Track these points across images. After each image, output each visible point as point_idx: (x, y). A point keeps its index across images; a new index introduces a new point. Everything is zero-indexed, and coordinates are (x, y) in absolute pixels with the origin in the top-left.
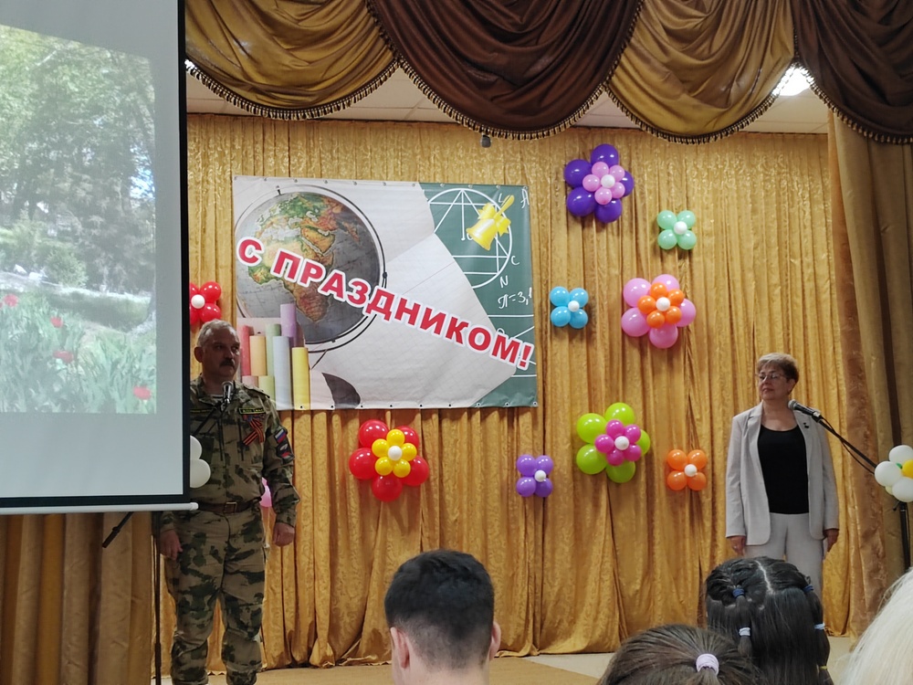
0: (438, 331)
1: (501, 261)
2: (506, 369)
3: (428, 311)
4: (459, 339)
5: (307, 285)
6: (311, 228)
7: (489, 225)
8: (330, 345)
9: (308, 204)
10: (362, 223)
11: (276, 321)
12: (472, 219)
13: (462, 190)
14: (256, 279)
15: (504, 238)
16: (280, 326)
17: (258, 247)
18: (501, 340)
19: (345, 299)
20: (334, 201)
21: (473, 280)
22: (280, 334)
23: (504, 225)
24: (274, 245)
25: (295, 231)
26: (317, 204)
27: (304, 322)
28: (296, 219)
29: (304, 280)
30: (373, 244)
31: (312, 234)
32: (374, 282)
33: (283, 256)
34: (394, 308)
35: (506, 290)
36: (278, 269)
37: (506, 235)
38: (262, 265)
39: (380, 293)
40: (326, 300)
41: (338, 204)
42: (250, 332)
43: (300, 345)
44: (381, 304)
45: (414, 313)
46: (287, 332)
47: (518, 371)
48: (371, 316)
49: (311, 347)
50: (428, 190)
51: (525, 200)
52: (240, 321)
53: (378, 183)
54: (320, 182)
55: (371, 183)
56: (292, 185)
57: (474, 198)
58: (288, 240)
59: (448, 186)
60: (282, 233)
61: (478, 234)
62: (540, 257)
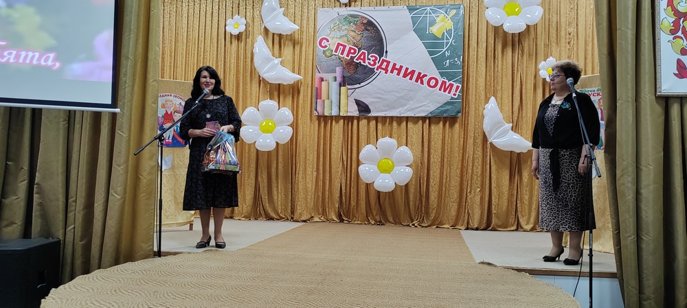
0: (411, 79)
1: (447, 43)
2: (446, 96)
3: (407, 69)
4: (422, 83)
5: (349, 58)
6: (353, 31)
7: (442, 25)
8: (358, 86)
9: (352, 19)
10: (377, 27)
11: (334, 75)
12: (433, 23)
13: (428, 8)
14: (326, 56)
15: (449, 32)
16: (336, 77)
17: (328, 41)
18: (444, 83)
19: (366, 64)
20: (364, 17)
21: (431, 53)
22: (336, 81)
23: (449, 25)
24: (335, 39)
25: (345, 32)
26: (356, 19)
27: (347, 75)
28: (346, 27)
29: (348, 56)
30: (381, 37)
31: (353, 34)
32: (381, 56)
33: (339, 45)
34: (390, 69)
35: (449, 58)
36: (336, 51)
37: (451, 30)
38: (329, 49)
39: (384, 61)
40: (357, 65)
41: (366, 18)
42: (322, 80)
43: (344, 86)
44: (384, 66)
45: (399, 71)
46: (339, 79)
47: (452, 98)
48: (378, 72)
49: (349, 87)
50: (411, 9)
51: (462, 12)
52: (318, 75)
53: (386, 8)
54: (358, 8)
55: (382, 8)
56: (345, 11)
57: (435, 12)
58: (341, 37)
59: (421, 7)
60: (339, 34)
61: (436, 30)
62: (469, 40)
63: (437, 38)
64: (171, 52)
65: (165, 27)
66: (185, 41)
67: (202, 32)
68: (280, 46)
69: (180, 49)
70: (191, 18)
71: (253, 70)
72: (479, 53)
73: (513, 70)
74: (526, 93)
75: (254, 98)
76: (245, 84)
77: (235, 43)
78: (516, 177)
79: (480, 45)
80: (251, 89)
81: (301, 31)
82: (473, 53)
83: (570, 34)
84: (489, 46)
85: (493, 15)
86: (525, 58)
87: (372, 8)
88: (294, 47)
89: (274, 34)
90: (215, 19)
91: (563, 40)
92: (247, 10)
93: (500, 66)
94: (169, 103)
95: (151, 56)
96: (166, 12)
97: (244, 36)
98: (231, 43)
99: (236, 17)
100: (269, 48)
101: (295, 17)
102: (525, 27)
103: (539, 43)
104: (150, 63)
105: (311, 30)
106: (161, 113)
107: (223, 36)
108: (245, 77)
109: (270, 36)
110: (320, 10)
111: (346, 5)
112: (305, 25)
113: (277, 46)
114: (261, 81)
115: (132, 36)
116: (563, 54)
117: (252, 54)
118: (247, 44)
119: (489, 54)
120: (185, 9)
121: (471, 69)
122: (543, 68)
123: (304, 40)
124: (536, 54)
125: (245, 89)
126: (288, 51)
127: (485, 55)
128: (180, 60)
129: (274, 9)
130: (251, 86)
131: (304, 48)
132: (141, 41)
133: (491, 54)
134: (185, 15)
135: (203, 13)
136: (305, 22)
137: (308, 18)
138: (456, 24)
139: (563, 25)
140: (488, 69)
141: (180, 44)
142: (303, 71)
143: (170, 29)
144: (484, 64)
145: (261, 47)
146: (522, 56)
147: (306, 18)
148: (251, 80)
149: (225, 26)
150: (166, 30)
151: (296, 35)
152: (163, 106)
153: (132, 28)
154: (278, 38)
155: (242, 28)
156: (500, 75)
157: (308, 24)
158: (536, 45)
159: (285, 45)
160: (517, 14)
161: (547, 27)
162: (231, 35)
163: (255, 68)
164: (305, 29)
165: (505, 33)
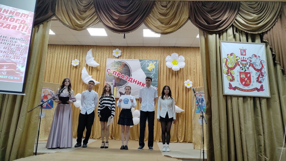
0: (140, 85)
1: (153, 73)
3: (139, 81)
7: (151, 66)
8: (121, 87)
9: (119, 63)
10: (128, 66)
11: (112, 82)
12: (148, 66)
13: (146, 61)
14: (109, 75)
15: (153, 69)
17: (110, 70)
19: (124, 79)
20: (124, 62)
22: (112, 85)
23: (154, 67)
24: (113, 70)
25: (117, 67)
26: (121, 63)
27: (117, 82)
29: (117, 76)
30: (130, 70)
31: (119, 68)
32: (129, 76)
33: (114, 72)
34: (132, 81)
35: (153, 78)
36: (113, 74)
38: (110, 73)
39: (130, 78)
40: (121, 79)
41: (124, 63)
43: (116, 87)
44: (130, 80)
45: (136, 82)
46: (114, 84)
48: (128, 82)
49: (117, 87)
50: (140, 61)
51: (158, 62)
52: (106, 82)
53: (131, 60)
54: (122, 59)
55: (130, 60)
56: (117, 60)
57: (149, 62)
58: (115, 69)
59: (144, 60)
60: (114, 68)
61: (149, 68)
62: (160, 72)
63: (150, 71)
64: (49, 71)
65: (47, 62)
66: (55, 67)
67: (62, 65)
68: (92, 71)
69: (52, 70)
70: (58, 59)
71: (81, 79)
72: (164, 77)
73: (175, 84)
74: (180, 92)
75: (80, 90)
76: (77, 84)
77: (75, 69)
78: (177, 122)
79: (164, 75)
80: (79, 87)
81: (100, 66)
82: (162, 77)
83: (194, 72)
84: (167, 75)
85: (169, 64)
86: (179, 80)
87: (127, 60)
88: (97, 72)
89: (90, 67)
90: (68, 60)
91: (192, 74)
92: (80, 57)
93: (171, 82)
94: (46, 91)
95: (41, 73)
96: (48, 56)
97: (78, 67)
98: (73, 69)
99: (76, 60)
100: (88, 72)
101: (98, 61)
102: (179, 69)
103: (184, 75)
104: (40, 76)
105: (104, 66)
106: (43, 95)
107: (70, 66)
108: (77, 82)
109: (88, 67)
110: (108, 59)
111: (117, 58)
112: (102, 64)
113: (91, 71)
114: (84, 84)
115: (34, 65)
116: (192, 79)
117: (81, 74)
118: (79, 70)
119: (167, 78)
120: (56, 56)
121: (161, 83)
122: (186, 83)
123: (101, 70)
124: (183, 78)
125: (77, 87)
126: (95, 73)
127: (166, 78)
128: (52, 75)
129: (90, 58)
130: (80, 85)
131: (101, 72)
132: (37, 67)
133: (168, 78)
134: (56, 58)
135: (63, 58)
136: (102, 63)
137: (103, 61)
138: (156, 67)
139: (192, 69)
140: (167, 83)
141: (53, 68)
142: (100, 80)
143: (49, 63)
144: (165, 81)
145: (84, 71)
146: (178, 79)
147: (102, 61)
148: (80, 83)
149: (71, 63)
150: (48, 63)
151: (98, 68)
152: (44, 92)
153: (34, 62)
154: (91, 68)
155: (78, 64)
156: (171, 85)
157: (103, 64)
158: (183, 75)
159: (94, 71)
160: (177, 64)
161: (187, 69)
162: (73, 66)
163: (82, 79)
164: (102, 65)
165: (173, 71)
